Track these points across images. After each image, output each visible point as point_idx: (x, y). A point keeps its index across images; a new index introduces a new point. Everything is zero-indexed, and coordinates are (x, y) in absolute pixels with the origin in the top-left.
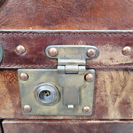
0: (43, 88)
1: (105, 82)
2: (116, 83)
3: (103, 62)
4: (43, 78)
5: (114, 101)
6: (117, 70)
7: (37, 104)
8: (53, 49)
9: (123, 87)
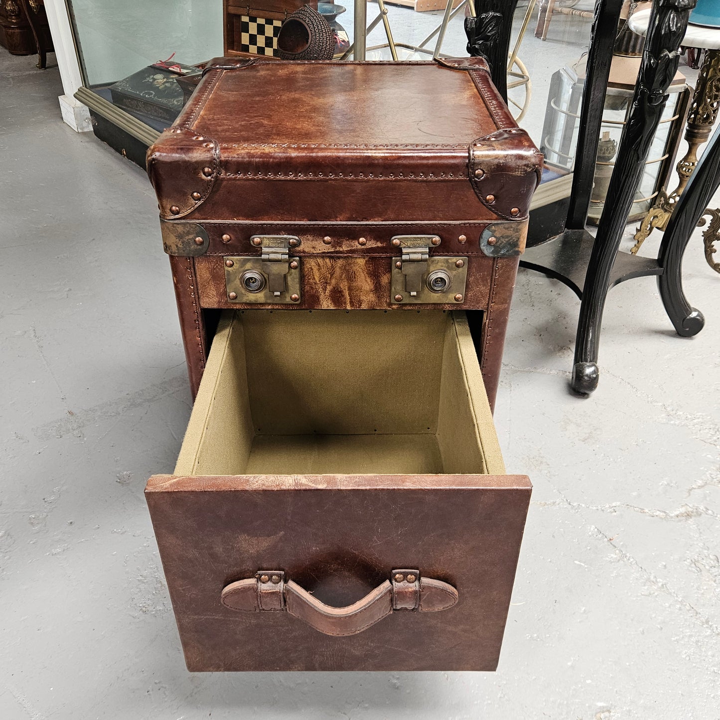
0: (248, 275)
1: (312, 269)
2: (323, 270)
3: (306, 250)
4: (249, 265)
5: (325, 289)
6: (323, 257)
7: (243, 291)
8: (257, 239)
9: (332, 275)
